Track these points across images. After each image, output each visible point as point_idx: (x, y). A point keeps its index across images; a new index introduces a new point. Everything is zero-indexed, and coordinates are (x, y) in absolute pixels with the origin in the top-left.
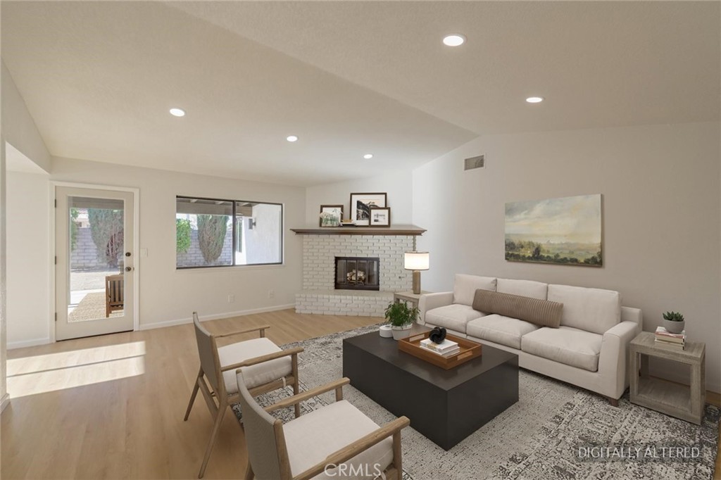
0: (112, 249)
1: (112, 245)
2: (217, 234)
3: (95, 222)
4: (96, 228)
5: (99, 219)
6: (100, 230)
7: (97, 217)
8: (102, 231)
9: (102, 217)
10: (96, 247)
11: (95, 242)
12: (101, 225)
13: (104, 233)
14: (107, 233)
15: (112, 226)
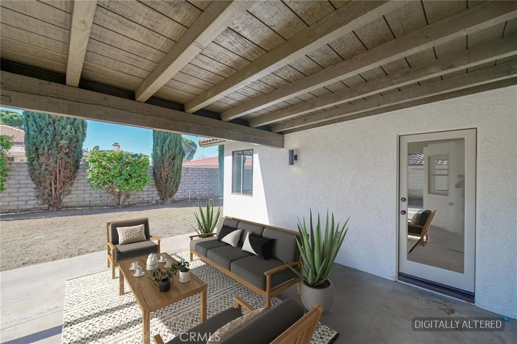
0: (56, 189)
1: (55, 184)
2: (175, 170)
3: (34, 155)
4: (35, 162)
5: (40, 151)
6: (41, 165)
7: (37, 149)
8: (44, 167)
9: (44, 149)
10: (35, 186)
11: (33, 180)
12: (42, 159)
13: (46, 169)
14: (50, 169)
15: (56, 161)
